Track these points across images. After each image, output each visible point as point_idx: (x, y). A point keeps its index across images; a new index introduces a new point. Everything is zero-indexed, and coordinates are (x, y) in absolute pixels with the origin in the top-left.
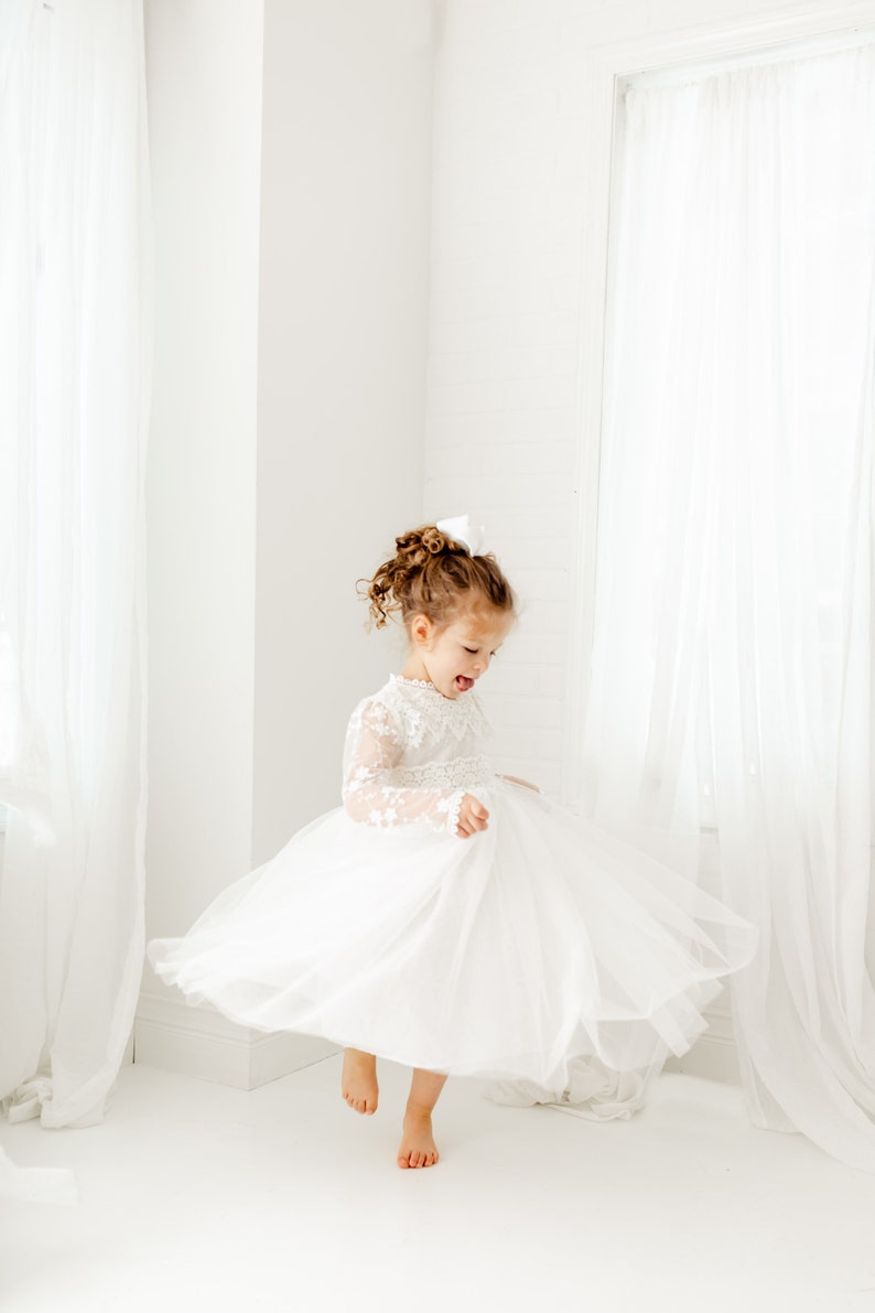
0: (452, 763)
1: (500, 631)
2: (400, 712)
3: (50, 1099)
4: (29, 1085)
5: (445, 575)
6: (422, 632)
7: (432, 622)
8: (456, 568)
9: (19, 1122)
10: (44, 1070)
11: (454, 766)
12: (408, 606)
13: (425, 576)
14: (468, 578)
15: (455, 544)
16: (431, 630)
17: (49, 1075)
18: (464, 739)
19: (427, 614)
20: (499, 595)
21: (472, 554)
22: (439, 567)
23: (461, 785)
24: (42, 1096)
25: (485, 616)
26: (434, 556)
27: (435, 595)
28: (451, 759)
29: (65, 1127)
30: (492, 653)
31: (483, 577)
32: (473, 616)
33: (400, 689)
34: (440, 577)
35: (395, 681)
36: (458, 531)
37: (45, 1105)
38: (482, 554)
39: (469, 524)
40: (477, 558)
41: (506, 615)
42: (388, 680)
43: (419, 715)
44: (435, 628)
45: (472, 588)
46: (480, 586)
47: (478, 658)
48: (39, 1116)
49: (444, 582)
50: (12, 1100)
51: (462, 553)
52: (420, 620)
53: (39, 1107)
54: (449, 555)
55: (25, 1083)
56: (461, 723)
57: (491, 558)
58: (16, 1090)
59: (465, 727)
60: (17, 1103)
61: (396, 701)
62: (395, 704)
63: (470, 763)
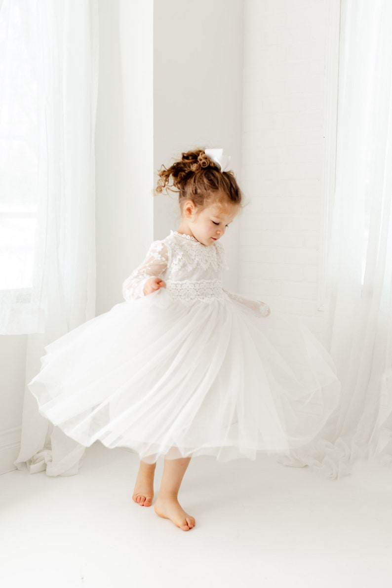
0: (199, 282)
1: (233, 214)
2: (172, 250)
3: (51, 461)
4: (40, 454)
5: (205, 181)
6: (189, 210)
7: (195, 206)
8: (212, 177)
9: (35, 473)
10: (48, 446)
11: (200, 284)
12: (183, 194)
13: (195, 180)
14: (218, 183)
15: (214, 164)
16: (194, 211)
17: (50, 449)
18: (207, 270)
19: (193, 201)
20: (234, 195)
21: (222, 171)
22: (203, 175)
23: (202, 294)
24: (47, 459)
25: (226, 205)
26: (202, 169)
27: (199, 191)
28: (198, 280)
29: (59, 476)
30: (226, 226)
31: (227, 184)
32: (219, 205)
33: (175, 238)
34: (203, 181)
35: (173, 234)
36: (217, 156)
37: (49, 464)
38: (226, 171)
39: (223, 154)
40: (224, 173)
41: (237, 206)
42: (169, 234)
43: (182, 253)
44: (197, 209)
45: (220, 189)
46: (224, 189)
47: (219, 228)
48: (45, 470)
49: (204, 184)
50: (31, 461)
51: (217, 169)
52: (188, 204)
53: (45, 465)
54: (210, 170)
55: (38, 453)
56: (206, 261)
57: (231, 173)
58: (33, 456)
59: (208, 264)
60: (34, 463)
61: (171, 243)
62: (171, 245)
63: (210, 283)
